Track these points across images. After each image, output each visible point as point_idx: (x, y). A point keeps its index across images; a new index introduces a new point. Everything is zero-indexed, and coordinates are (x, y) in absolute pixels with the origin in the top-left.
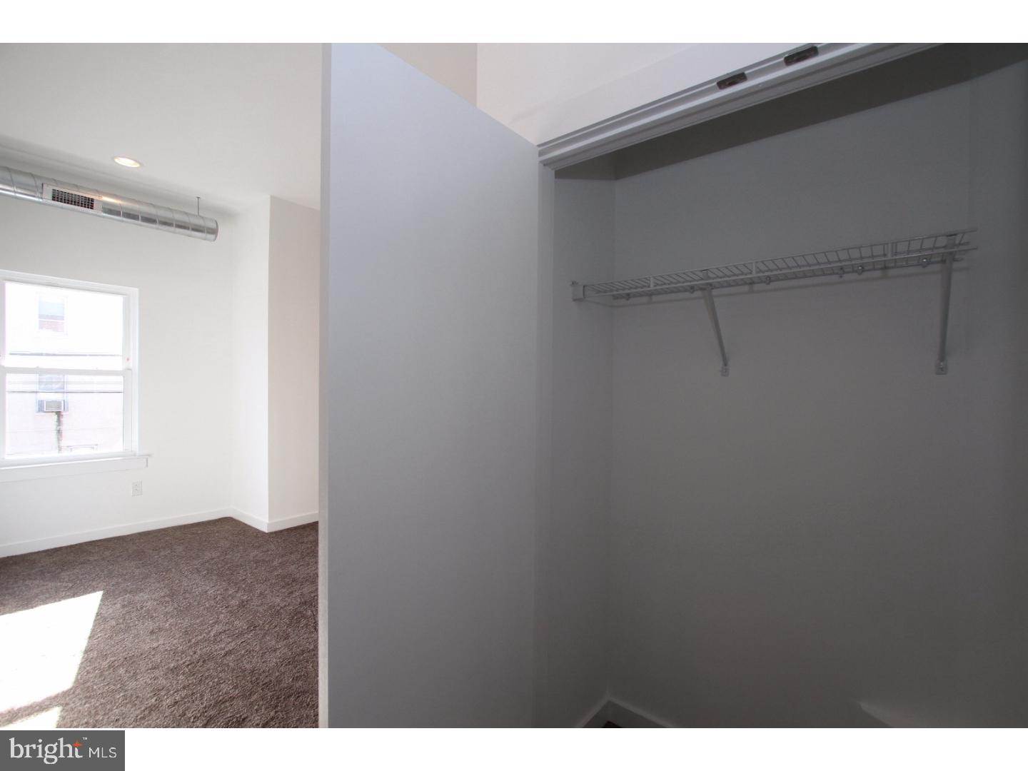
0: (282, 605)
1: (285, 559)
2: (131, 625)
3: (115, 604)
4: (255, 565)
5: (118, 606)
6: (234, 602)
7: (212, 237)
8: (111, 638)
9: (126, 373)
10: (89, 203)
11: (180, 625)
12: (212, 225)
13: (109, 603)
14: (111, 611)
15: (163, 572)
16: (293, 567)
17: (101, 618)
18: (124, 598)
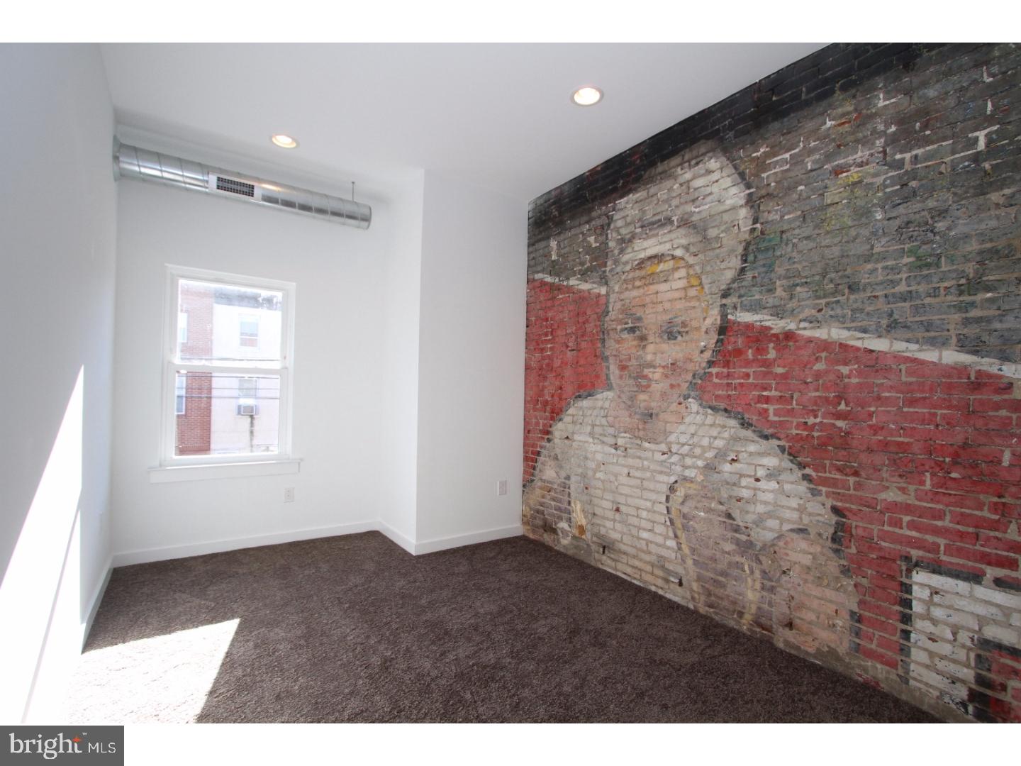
0: (434, 673)
1: (434, 596)
2: (258, 679)
3: (248, 641)
4: (401, 602)
5: (251, 644)
6: (376, 660)
7: (365, 224)
8: (233, 696)
9: (282, 372)
10: (249, 191)
11: (311, 691)
12: (366, 211)
13: (242, 639)
14: (242, 649)
15: (304, 599)
16: (444, 610)
17: (230, 662)
18: (259, 633)
